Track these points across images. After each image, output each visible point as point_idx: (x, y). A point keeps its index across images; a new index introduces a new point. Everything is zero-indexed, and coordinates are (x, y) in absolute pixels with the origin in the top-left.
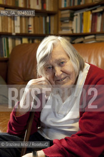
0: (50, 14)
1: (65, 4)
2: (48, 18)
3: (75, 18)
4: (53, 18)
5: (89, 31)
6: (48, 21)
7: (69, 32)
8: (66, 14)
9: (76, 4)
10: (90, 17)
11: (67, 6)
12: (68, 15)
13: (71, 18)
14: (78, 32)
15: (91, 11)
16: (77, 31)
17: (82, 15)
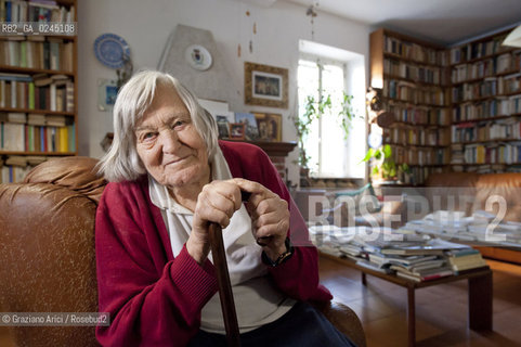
1: (456, 140)
2: (440, 151)
4: (444, 150)
5: (483, 161)
6: (440, 153)
7: (459, 161)
8: (459, 147)
9: (468, 138)
10: (484, 150)
11: (458, 141)
12: (461, 148)
13: (463, 150)
14: (471, 162)
15: (485, 146)
16: (468, 160)
17: (474, 149)
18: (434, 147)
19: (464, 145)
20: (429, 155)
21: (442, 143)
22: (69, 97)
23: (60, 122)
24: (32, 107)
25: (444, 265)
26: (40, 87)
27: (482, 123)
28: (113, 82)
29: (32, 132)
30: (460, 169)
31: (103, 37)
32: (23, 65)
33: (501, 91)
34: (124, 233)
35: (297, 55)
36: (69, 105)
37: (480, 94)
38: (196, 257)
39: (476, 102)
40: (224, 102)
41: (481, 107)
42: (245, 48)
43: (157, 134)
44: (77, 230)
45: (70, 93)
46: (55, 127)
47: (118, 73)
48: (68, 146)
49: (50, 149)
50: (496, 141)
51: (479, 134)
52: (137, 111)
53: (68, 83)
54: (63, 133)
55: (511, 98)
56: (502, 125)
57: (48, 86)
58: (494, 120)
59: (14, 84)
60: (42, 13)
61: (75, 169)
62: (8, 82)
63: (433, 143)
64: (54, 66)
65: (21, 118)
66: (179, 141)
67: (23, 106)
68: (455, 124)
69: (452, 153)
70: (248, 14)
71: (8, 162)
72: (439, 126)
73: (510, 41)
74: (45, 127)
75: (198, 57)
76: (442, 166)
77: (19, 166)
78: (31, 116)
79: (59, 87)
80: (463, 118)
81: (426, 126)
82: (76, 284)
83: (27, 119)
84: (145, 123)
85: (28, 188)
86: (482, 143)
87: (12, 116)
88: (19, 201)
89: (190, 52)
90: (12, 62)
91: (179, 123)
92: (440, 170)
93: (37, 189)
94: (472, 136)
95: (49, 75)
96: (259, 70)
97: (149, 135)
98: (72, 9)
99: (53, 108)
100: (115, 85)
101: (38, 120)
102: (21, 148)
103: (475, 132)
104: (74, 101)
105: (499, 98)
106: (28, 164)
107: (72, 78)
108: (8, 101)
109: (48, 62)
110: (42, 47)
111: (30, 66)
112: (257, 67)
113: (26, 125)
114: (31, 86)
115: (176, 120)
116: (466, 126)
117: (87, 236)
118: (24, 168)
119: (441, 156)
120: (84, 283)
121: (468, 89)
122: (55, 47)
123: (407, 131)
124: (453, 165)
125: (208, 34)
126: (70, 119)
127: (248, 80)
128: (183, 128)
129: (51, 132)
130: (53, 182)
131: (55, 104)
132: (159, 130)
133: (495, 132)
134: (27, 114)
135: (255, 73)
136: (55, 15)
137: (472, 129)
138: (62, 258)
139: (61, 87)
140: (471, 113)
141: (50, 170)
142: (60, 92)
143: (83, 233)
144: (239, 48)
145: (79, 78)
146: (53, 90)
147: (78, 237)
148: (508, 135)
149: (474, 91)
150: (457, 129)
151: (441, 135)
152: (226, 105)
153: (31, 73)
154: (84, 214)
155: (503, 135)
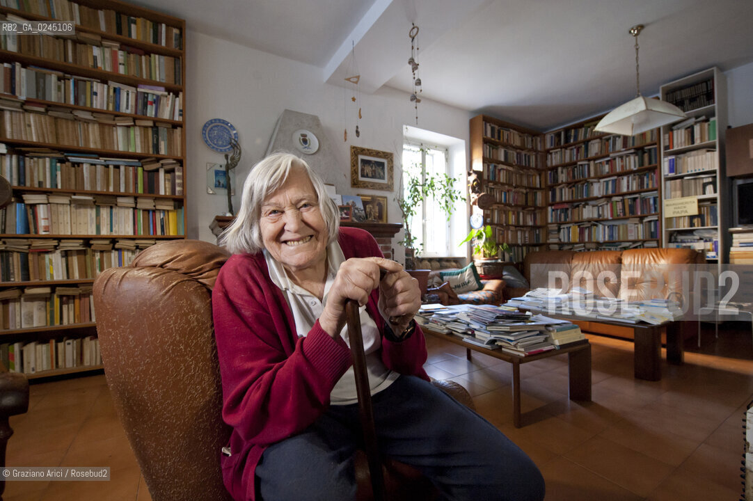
0: (539, 227)
1: (552, 220)
2: (537, 231)
3: (562, 230)
4: (541, 230)
5: (577, 240)
6: (537, 232)
7: (556, 241)
8: (554, 227)
9: (563, 219)
10: (578, 230)
11: (554, 221)
12: (557, 228)
13: (559, 230)
14: (566, 241)
15: (579, 226)
16: (564, 239)
17: (569, 228)
18: (531, 226)
19: (560, 225)
20: (527, 235)
21: (539, 223)
22: (178, 181)
23: (168, 206)
24: (140, 191)
25: (546, 340)
26: (149, 172)
27: (576, 204)
28: (221, 166)
29: (141, 215)
30: (556, 247)
31: (211, 122)
32: (131, 150)
33: (592, 174)
34: (247, 313)
35: (401, 140)
36: (178, 189)
37: (574, 176)
38: (330, 333)
39: (571, 184)
40: (332, 185)
41: (574, 189)
42: (352, 133)
43: (283, 212)
44: (186, 314)
45: (179, 178)
46: (164, 211)
47: (227, 157)
48: (178, 230)
49: (159, 233)
50: (589, 221)
51: (573, 215)
52: (268, 189)
53: (177, 167)
54: (172, 216)
55: (602, 181)
56: (593, 206)
57: (157, 171)
58: (586, 202)
59: (122, 168)
60: (150, 99)
61: (184, 252)
62: (117, 167)
63: (530, 223)
64: (163, 151)
65: (130, 202)
66: (303, 221)
67: (131, 190)
68: (551, 205)
69: (548, 233)
70: (354, 99)
71: (117, 246)
72: (536, 207)
73: (601, 127)
74: (154, 211)
75: (305, 141)
76: (539, 245)
77: (128, 250)
78: (139, 200)
79: (167, 172)
80: (558, 199)
81: (524, 208)
82: (187, 369)
83: (136, 203)
84: (273, 200)
85: (135, 273)
86: (576, 223)
87: (120, 200)
88: (126, 286)
89: (297, 137)
90: (121, 148)
91: (305, 205)
92: (537, 249)
93: (145, 273)
94: (566, 216)
95: (158, 160)
96: (365, 154)
97: (274, 212)
98: (181, 95)
99: (162, 192)
100: (223, 169)
101: (147, 204)
102: (130, 233)
103: (569, 212)
104: (183, 185)
105: (591, 180)
106: (137, 247)
107: (180, 162)
108: (117, 185)
109: (156, 147)
110: (150, 132)
111: (139, 151)
112: (362, 151)
113: (135, 209)
114: (140, 170)
115: (303, 202)
116: (560, 207)
117: (197, 320)
118: (133, 252)
119: (538, 236)
120: (195, 369)
121: (562, 172)
122: (163, 132)
123: (506, 213)
124: (550, 244)
125: (315, 119)
126: (179, 203)
127: (354, 164)
128: (308, 210)
129: (159, 216)
130: (162, 266)
131: (163, 188)
132: (286, 210)
133: (588, 213)
134: (136, 198)
135: (361, 157)
136: (163, 101)
137: (567, 209)
138: (172, 343)
139: (170, 171)
140: (566, 194)
141: (158, 253)
142: (169, 176)
143: (192, 317)
144: (346, 133)
145: (187, 162)
146: (162, 174)
147: (188, 322)
148: (599, 215)
149: (568, 174)
150: (553, 210)
151: (538, 216)
152: (334, 188)
153: (139, 157)
154: (194, 298)
155: (596, 216)
